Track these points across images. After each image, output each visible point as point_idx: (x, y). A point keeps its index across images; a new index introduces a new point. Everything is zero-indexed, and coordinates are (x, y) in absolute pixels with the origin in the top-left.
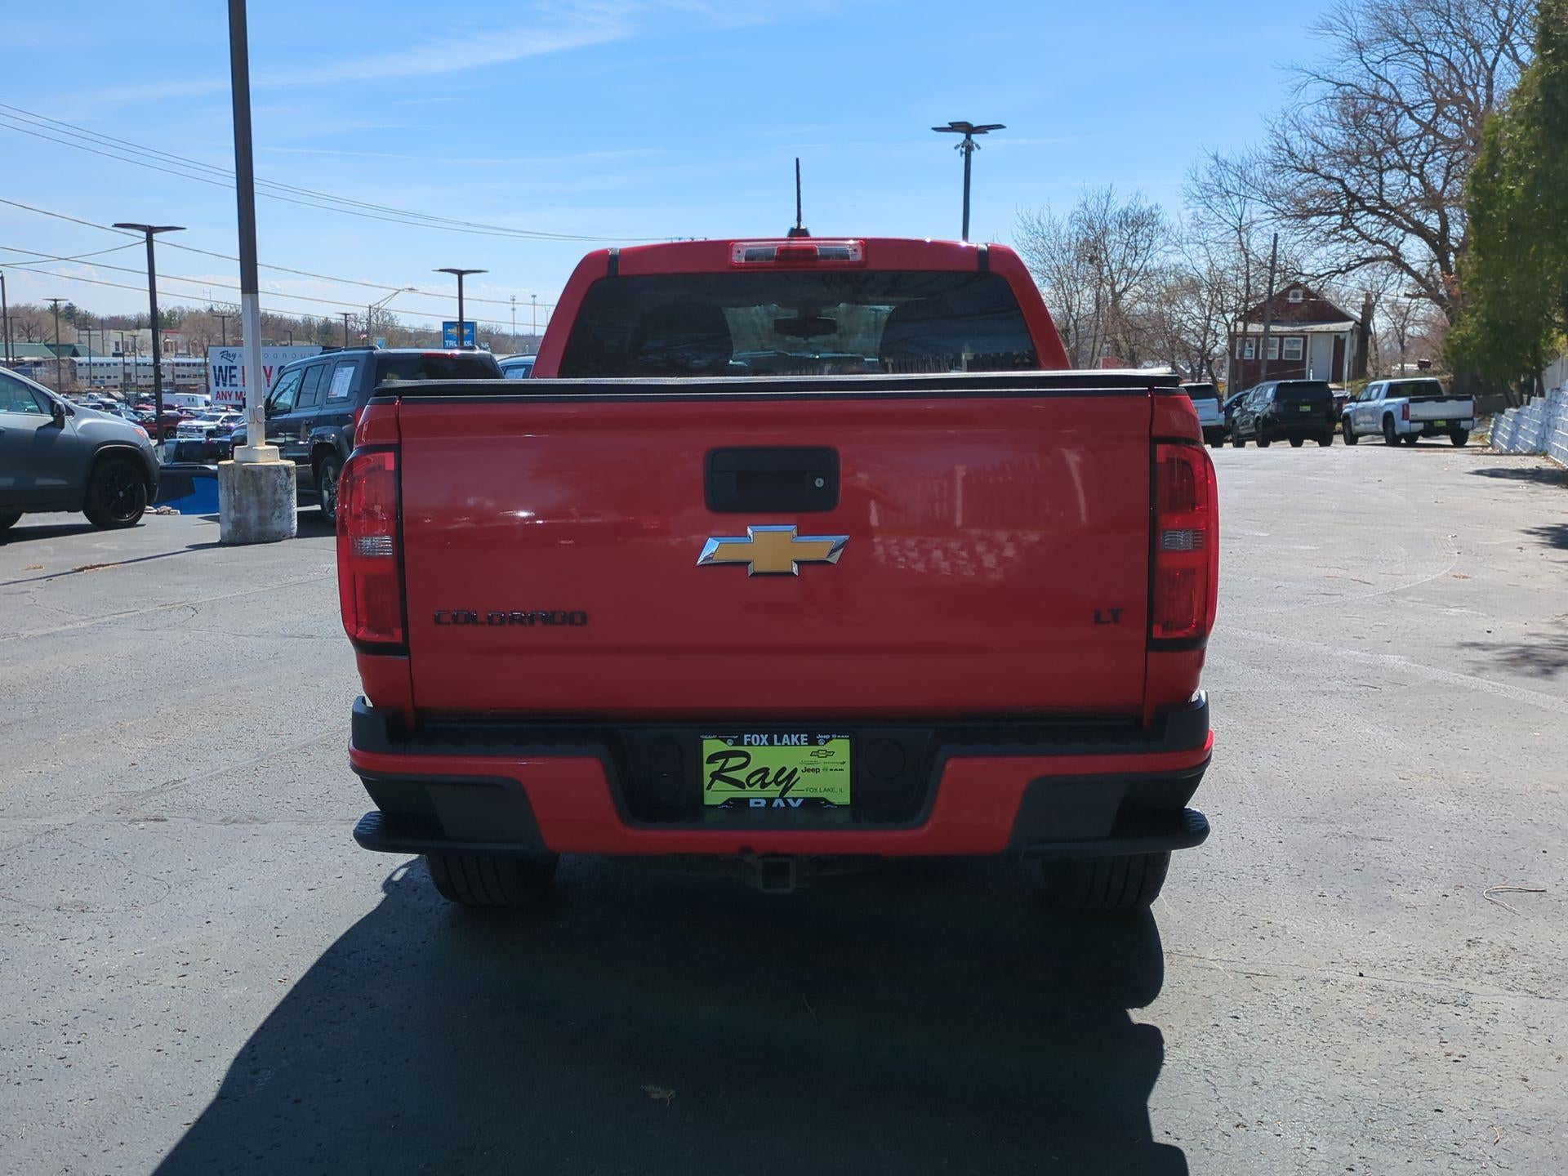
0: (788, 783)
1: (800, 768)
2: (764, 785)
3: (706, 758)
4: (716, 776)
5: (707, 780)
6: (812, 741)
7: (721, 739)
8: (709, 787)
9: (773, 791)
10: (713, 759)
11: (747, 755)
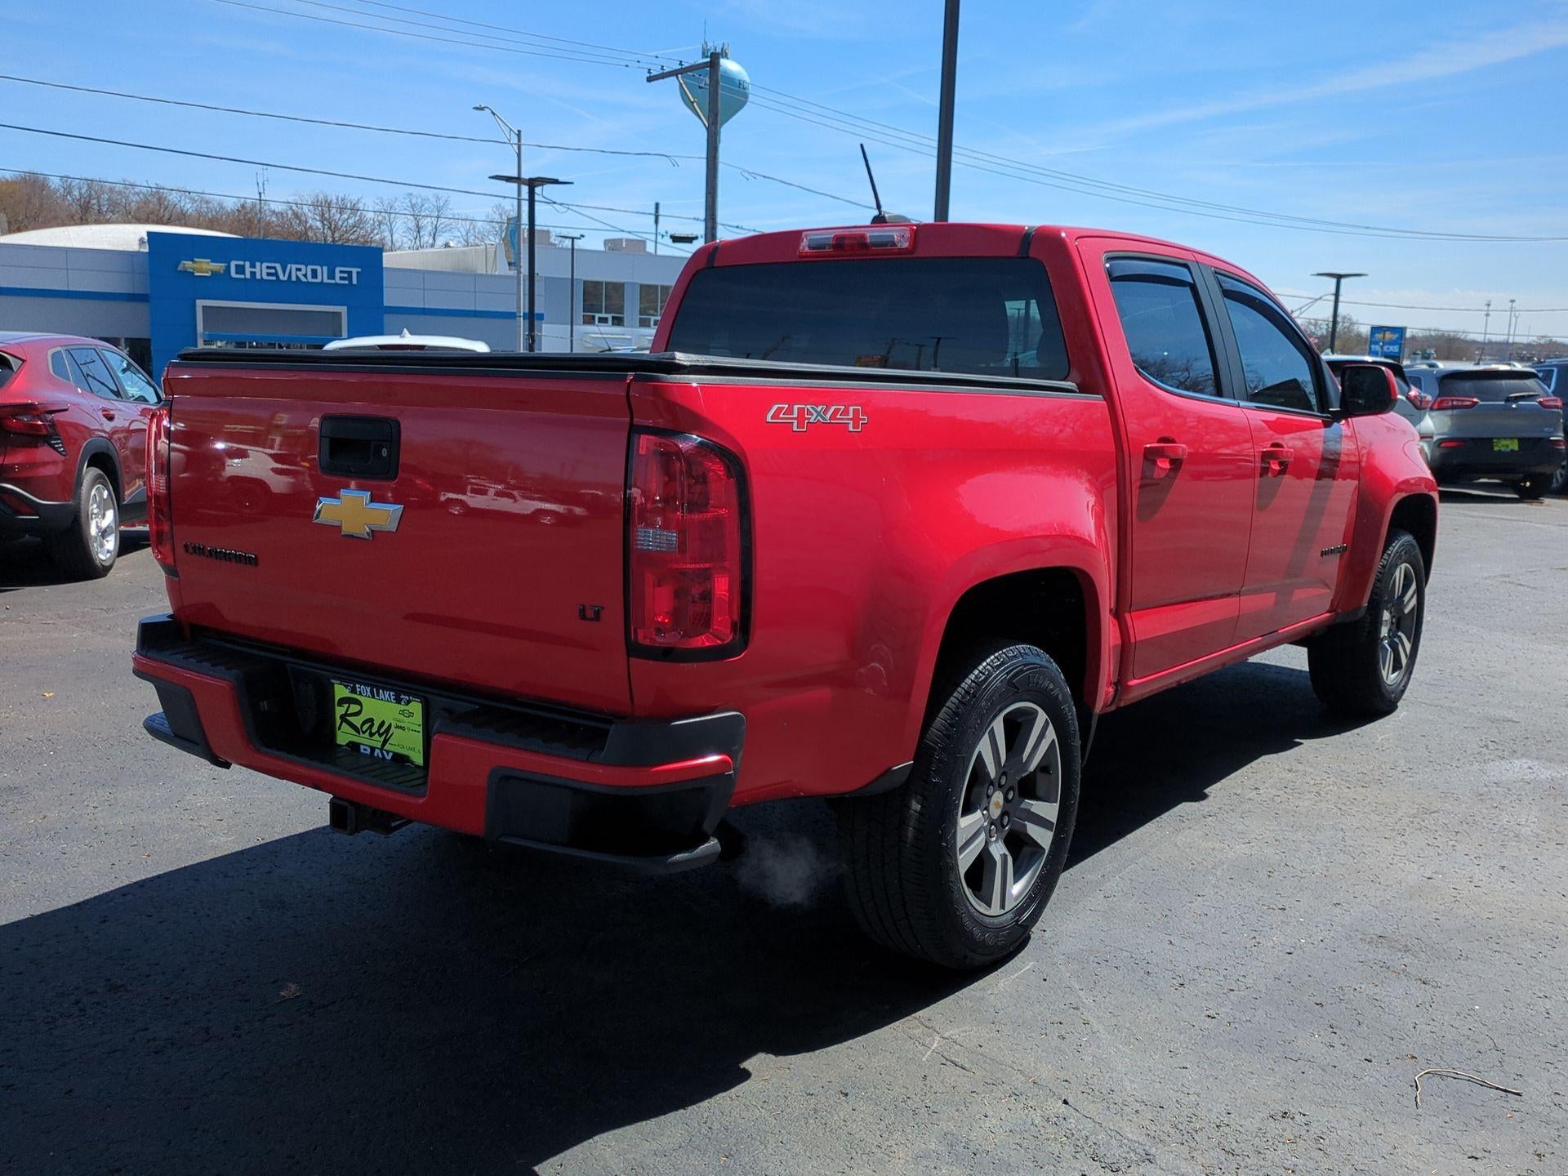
0: (387, 734)
1: (394, 724)
2: (372, 735)
3: (337, 699)
4: (343, 718)
5: (338, 721)
6: (398, 701)
7: (345, 686)
8: (339, 729)
9: (377, 741)
10: (343, 701)
11: (358, 703)
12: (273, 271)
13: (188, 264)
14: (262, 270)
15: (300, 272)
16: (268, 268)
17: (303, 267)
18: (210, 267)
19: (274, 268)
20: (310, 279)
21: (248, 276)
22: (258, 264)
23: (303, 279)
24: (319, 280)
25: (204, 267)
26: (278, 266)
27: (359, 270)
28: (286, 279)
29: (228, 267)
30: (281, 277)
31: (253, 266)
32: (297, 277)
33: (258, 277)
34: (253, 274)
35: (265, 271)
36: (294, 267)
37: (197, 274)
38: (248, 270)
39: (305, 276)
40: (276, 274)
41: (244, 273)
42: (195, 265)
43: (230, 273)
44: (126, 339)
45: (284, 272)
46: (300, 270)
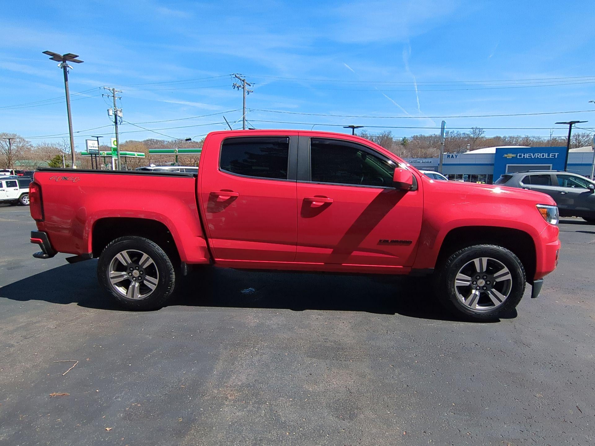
12: (530, 156)
13: (506, 155)
14: (527, 156)
15: (540, 155)
16: (529, 155)
17: (540, 154)
18: (512, 156)
19: (531, 155)
20: (541, 157)
21: (522, 157)
22: (526, 154)
23: (539, 157)
24: (544, 157)
25: (510, 156)
26: (532, 154)
27: (558, 154)
28: (534, 157)
29: (517, 156)
30: (533, 157)
31: (524, 155)
32: (537, 157)
33: (525, 157)
34: (524, 157)
35: (528, 156)
36: (537, 154)
37: (508, 158)
38: (523, 156)
39: (540, 156)
40: (531, 156)
41: (521, 157)
42: (508, 156)
43: (517, 157)
44: (488, 175)
45: (533, 156)
46: (539, 155)
